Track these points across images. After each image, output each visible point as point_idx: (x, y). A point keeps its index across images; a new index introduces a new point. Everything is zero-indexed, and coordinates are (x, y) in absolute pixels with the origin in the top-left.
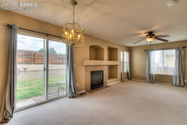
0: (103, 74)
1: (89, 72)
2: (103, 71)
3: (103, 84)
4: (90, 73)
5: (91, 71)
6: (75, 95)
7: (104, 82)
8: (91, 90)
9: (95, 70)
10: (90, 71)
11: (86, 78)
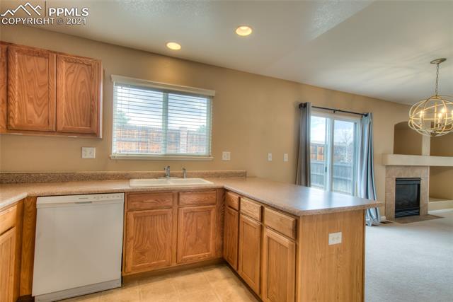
0: (419, 185)
1: (393, 179)
2: (419, 180)
3: (419, 209)
4: (395, 182)
5: (396, 179)
6: (376, 220)
7: (421, 206)
8: (396, 217)
9: (403, 177)
10: (394, 177)
11: (387, 191)
